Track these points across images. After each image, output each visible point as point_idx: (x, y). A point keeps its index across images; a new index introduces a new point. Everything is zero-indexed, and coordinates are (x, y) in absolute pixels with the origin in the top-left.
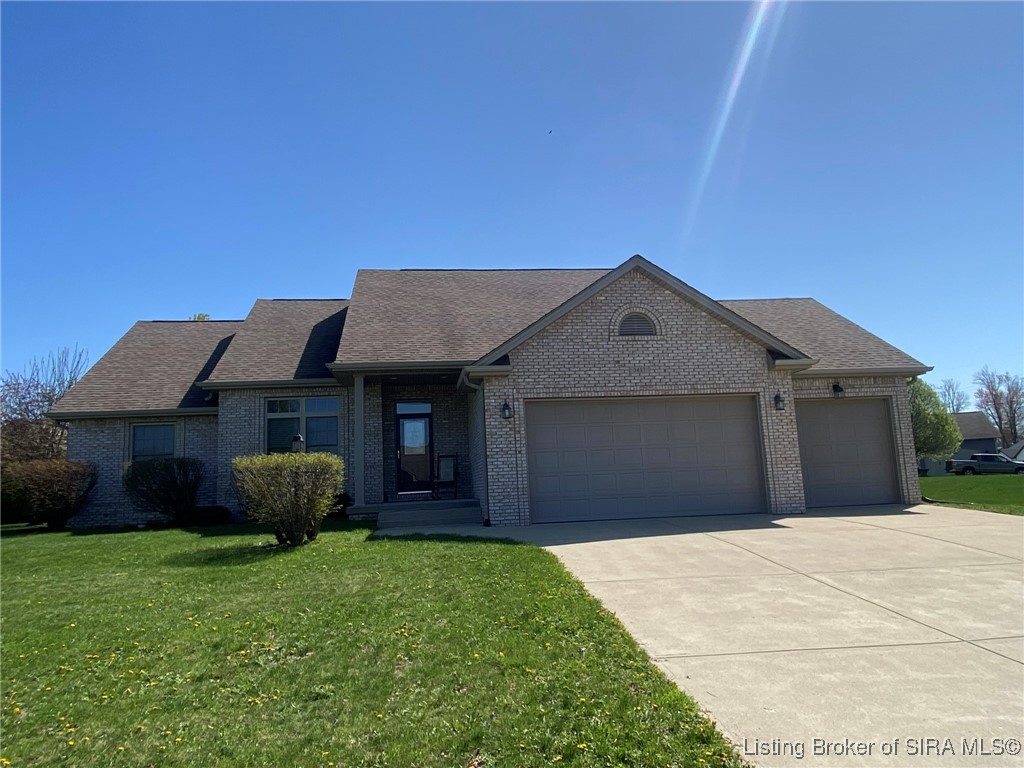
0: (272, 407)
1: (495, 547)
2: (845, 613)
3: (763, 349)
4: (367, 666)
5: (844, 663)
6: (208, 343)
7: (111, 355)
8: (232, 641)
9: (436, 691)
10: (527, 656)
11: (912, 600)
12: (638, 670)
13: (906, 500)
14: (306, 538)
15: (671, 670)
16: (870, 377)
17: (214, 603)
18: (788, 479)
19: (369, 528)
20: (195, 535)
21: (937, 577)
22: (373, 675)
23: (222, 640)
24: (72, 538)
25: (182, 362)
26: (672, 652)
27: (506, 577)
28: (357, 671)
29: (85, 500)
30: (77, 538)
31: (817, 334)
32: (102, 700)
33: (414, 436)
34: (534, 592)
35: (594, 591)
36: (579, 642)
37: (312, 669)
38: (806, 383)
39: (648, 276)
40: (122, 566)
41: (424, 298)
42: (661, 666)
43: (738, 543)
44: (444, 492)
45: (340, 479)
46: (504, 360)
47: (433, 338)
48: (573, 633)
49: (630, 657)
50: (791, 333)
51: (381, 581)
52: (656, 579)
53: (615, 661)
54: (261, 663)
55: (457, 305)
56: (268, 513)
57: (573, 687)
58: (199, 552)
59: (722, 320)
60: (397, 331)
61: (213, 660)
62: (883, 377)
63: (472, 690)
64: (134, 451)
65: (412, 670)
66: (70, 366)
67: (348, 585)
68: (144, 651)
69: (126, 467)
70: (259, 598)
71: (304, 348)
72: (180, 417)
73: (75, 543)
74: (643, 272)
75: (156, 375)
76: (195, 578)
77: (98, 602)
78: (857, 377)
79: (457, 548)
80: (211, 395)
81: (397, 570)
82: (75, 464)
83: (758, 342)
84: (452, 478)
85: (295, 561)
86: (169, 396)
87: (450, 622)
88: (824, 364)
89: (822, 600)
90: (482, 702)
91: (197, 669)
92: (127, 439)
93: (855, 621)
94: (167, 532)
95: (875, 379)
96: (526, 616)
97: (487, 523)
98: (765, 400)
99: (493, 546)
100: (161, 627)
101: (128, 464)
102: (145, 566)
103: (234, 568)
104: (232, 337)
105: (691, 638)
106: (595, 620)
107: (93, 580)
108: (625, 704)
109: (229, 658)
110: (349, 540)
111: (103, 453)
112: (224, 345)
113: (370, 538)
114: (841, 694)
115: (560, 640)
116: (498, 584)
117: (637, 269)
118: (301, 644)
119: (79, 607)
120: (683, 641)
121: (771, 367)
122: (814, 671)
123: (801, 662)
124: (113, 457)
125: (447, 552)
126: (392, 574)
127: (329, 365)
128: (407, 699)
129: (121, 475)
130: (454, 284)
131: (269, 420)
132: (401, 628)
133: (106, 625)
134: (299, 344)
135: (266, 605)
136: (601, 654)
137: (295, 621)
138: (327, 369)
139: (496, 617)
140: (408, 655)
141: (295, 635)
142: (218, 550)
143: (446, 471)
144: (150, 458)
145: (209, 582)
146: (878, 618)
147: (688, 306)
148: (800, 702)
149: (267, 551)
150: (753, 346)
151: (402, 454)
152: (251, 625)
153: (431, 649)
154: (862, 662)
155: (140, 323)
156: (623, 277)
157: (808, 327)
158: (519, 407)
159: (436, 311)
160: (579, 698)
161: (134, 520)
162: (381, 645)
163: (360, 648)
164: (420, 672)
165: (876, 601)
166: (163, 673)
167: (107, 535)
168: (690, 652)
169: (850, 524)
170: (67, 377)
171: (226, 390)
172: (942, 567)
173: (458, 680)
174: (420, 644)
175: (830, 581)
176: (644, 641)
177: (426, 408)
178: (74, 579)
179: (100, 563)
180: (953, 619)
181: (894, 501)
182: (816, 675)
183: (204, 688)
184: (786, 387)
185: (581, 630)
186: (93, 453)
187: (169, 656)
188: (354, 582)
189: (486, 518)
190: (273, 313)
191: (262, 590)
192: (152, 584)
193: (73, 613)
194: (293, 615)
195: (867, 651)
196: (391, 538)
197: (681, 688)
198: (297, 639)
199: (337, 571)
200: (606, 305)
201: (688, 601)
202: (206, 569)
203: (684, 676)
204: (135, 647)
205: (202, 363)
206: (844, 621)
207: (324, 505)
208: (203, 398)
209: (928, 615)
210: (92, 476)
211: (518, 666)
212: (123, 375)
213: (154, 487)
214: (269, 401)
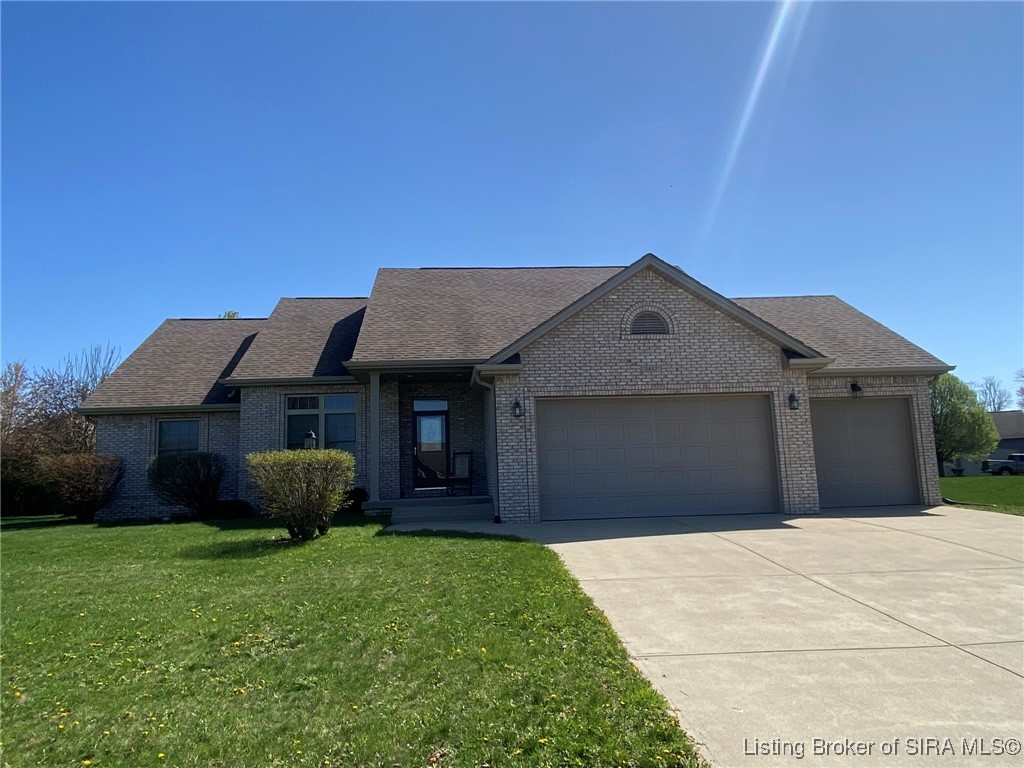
0: (293, 403)
1: (499, 545)
2: (837, 615)
3: (779, 348)
4: (352, 659)
5: (824, 665)
6: (232, 340)
7: (138, 352)
8: (230, 632)
9: (413, 685)
10: (508, 653)
11: (907, 603)
12: (615, 668)
13: (926, 501)
14: (317, 532)
15: (647, 668)
16: (890, 376)
17: (218, 595)
18: (802, 479)
19: (382, 523)
20: (214, 529)
21: (938, 580)
22: (357, 667)
23: (219, 631)
24: (97, 530)
25: (207, 359)
26: (654, 650)
27: (503, 575)
28: (342, 663)
29: (112, 494)
30: (101, 530)
31: (837, 332)
32: (97, 687)
33: (431, 433)
34: (528, 589)
35: (588, 589)
36: (563, 639)
37: (298, 660)
38: (824, 383)
39: (660, 274)
40: (139, 558)
41: (442, 297)
42: (639, 665)
43: (743, 543)
44: (458, 489)
45: (351, 475)
46: (515, 359)
47: (448, 337)
48: (559, 631)
49: (610, 654)
50: (810, 331)
51: (380, 576)
52: (652, 579)
53: (595, 659)
54: (253, 654)
55: (474, 303)
56: (280, 508)
57: (547, 683)
58: (214, 545)
59: (736, 319)
60: (414, 329)
61: (208, 650)
62: (903, 377)
63: (448, 685)
64: (160, 445)
65: (394, 664)
66: (102, 363)
67: (348, 580)
68: (145, 640)
69: (152, 462)
70: (261, 591)
71: (324, 346)
72: (203, 413)
73: (98, 535)
74: (656, 271)
75: (183, 372)
76: (204, 570)
77: (110, 592)
78: (877, 376)
79: (462, 545)
80: (234, 391)
81: (399, 565)
82: (104, 458)
83: (773, 340)
84: (466, 474)
85: (302, 555)
86: (192, 392)
87: (440, 617)
88: (840, 363)
89: (815, 601)
90: (457, 696)
91: (191, 659)
92: (153, 433)
93: (847, 623)
94: (188, 525)
95: (895, 378)
96: (515, 614)
97: (497, 520)
98: (779, 400)
99: (497, 543)
100: (165, 617)
101: (154, 458)
102: (160, 558)
103: (244, 561)
104: (255, 335)
105: (676, 637)
106: (584, 618)
107: (109, 571)
108: (594, 701)
109: (223, 648)
110: (359, 535)
111: (131, 447)
112: (247, 343)
113: (380, 534)
114: (813, 696)
115: (544, 636)
116: (494, 580)
117: (650, 268)
118: (293, 636)
119: (91, 597)
120: (667, 641)
121: (785, 366)
122: (793, 673)
123: (781, 663)
124: (139, 451)
125: (451, 549)
126: (393, 569)
127: (344, 363)
128: (385, 691)
129: (147, 468)
130: (472, 282)
131: (289, 416)
132: (392, 622)
133: (113, 615)
134: (319, 342)
135: (267, 598)
136: (582, 651)
137: (292, 613)
138: (343, 367)
139: (485, 613)
140: (393, 649)
141: (289, 627)
142: (232, 543)
143: (461, 468)
144: (175, 453)
145: (217, 575)
146: (870, 621)
147: (701, 305)
148: (771, 703)
149: (279, 545)
150: (768, 345)
151: (419, 450)
152: (249, 617)
153: (417, 643)
154: (843, 665)
155: (169, 321)
156: (635, 275)
157: (828, 325)
158: (530, 405)
159: (453, 309)
160: (550, 694)
161: (159, 513)
162: (369, 639)
163: (349, 641)
164: (402, 666)
165: (871, 604)
166: (159, 662)
167: (130, 528)
168: (673, 651)
169: (861, 526)
170: (100, 373)
171: (248, 387)
172: (946, 571)
173: (437, 674)
174: (408, 638)
175: (827, 583)
176: (628, 640)
177: (443, 406)
178: (91, 570)
179: (119, 555)
180: (945, 622)
181: (913, 503)
182: (794, 676)
183: (194, 678)
184: (801, 388)
185: (567, 628)
186: (121, 448)
187: (167, 645)
188: (354, 576)
189: (497, 514)
190: (294, 310)
191: (265, 583)
192: (163, 575)
193: (84, 603)
194: (291, 609)
195: (849, 654)
196: (399, 534)
197: (654, 687)
198: (291, 632)
199: (341, 565)
200: (617, 304)
201: (681, 601)
202: (217, 561)
203: (660, 674)
204: (137, 636)
205: (227, 360)
206: (833, 623)
207: (335, 500)
208: (226, 394)
209: (922, 619)
210: (119, 470)
211: (497, 662)
212: (151, 372)
213: (179, 481)
214: (289, 398)
